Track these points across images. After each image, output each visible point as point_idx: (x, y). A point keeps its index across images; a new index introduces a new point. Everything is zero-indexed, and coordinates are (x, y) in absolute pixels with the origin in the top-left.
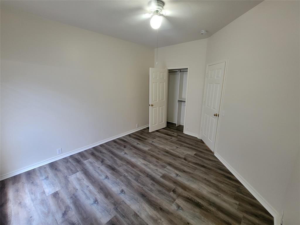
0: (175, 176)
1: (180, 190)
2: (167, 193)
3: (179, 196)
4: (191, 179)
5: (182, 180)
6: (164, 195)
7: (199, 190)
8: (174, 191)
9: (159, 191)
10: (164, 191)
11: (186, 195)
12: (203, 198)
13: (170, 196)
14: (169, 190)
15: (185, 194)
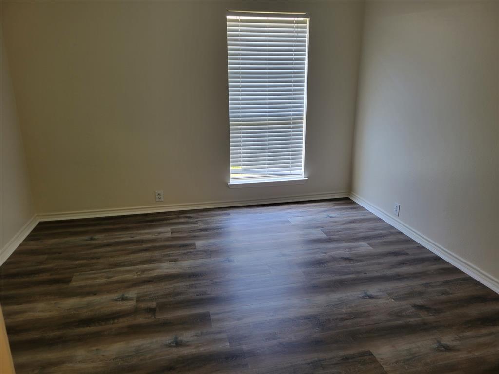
0: (180, 338)
1: (141, 320)
2: (163, 300)
3: (135, 311)
4: (134, 361)
5: (154, 340)
6: (162, 295)
7: (97, 349)
8: (152, 311)
9: (179, 294)
10: (171, 299)
11: (121, 320)
12: (82, 340)
13: (151, 300)
14: (163, 307)
15: (124, 322)
